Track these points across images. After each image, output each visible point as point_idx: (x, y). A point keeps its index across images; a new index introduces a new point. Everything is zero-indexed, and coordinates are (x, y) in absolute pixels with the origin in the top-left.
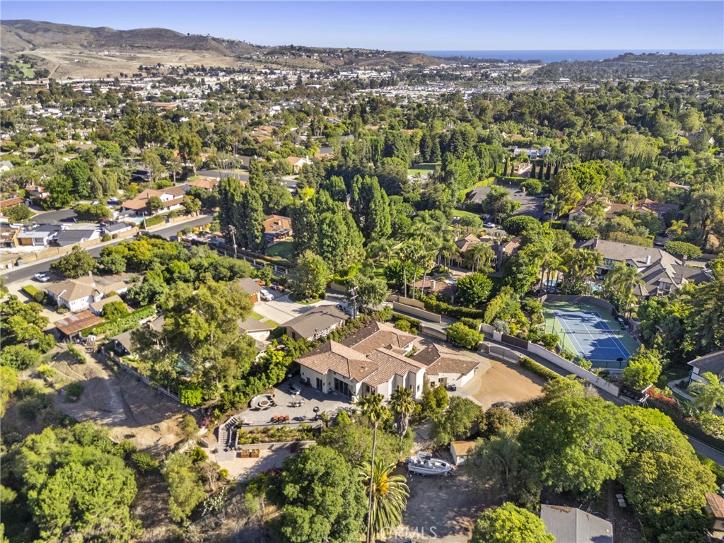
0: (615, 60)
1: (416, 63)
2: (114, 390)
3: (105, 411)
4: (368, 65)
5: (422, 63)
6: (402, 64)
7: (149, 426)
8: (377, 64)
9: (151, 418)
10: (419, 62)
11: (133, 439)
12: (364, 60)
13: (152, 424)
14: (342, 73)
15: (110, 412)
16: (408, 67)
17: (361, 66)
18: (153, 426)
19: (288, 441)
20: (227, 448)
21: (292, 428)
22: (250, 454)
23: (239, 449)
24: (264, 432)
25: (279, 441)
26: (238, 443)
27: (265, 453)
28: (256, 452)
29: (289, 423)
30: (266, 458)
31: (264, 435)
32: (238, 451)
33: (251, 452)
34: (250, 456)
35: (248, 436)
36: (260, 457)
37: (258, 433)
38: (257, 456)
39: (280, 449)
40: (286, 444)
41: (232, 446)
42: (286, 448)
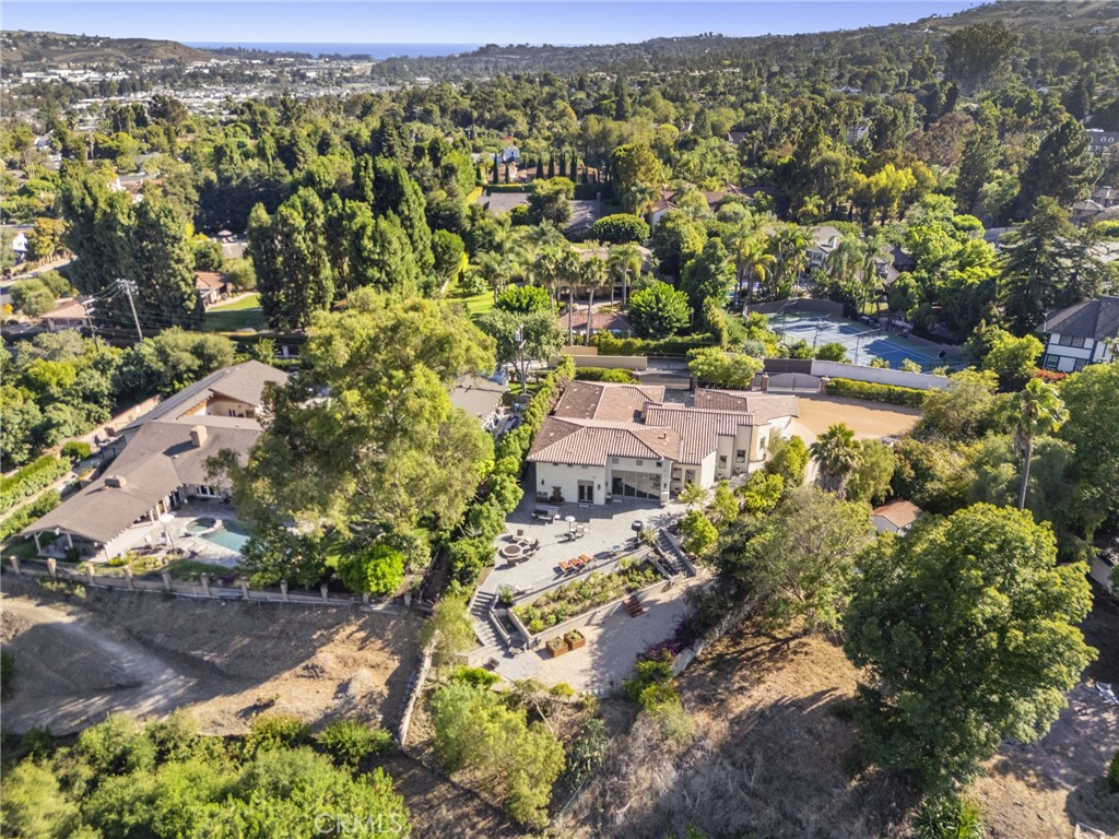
0: (475, 54)
1: (165, 58)
2: (111, 638)
3: (120, 687)
4: (75, 61)
5: (176, 57)
6: (139, 59)
7: (287, 675)
8: (91, 59)
9: (275, 658)
10: (171, 56)
11: (270, 711)
12: (63, 53)
13: (290, 668)
14: (25, 75)
15: (138, 684)
16: (153, 64)
17: (61, 62)
18: (298, 670)
19: (614, 599)
20: (511, 649)
21: (607, 574)
22: (569, 644)
23: (536, 642)
24: (559, 598)
25: (598, 604)
26: (533, 632)
27: (592, 634)
28: (576, 635)
29: (595, 567)
30: (601, 641)
31: (563, 602)
32: (535, 649)
33: (566, 640)
34: (570, 647)
35: (538, 613)
36: (587, 644)
37: (547, 603)
38: (582, 644)
39: (607, 617)
40: (616, 604)
41: (520, 642)
42: (617, 612)
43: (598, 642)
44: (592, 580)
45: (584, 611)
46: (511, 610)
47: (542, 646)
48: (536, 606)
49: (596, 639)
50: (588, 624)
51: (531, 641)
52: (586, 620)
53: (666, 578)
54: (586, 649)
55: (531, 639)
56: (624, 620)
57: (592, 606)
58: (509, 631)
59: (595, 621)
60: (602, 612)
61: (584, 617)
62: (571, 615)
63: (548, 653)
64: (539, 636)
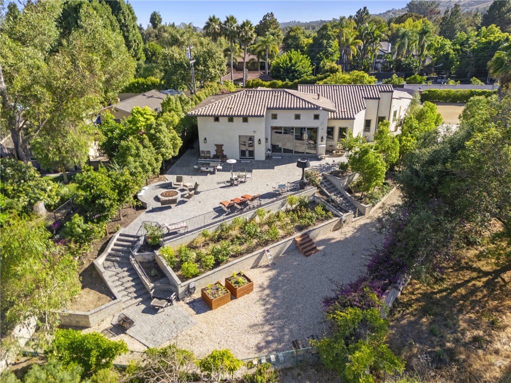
19: (283, 238)
20: (155, 302)
21: (274, 212)
22: (232, 291)
23: (189, 291)
24: (220, 238)
25: (266, 243)
26: (183, 278)
27: (260, 277)
28: (241, 279)
29: (260, 206)
30: (274, 284)
31: (225, 243)
32: (188, 300)
33: (229, 286)
34: (234, 295)
35: (193, 255)
36: (256, 289)
37: (206, 244)
38: (249, 290)
39: (277, 257)
40: (286, 243)
41: (167, 292)
42: (288, 252)
43: (269, 287)
44: (258, 219)
45: (249, 251)
46: (157, 252)
47: (197, 295)
48: (192, 247)
49: (266, 283)
50: (255, 266)
51: (181, 290)
52: (252, 262)
53: (336, 216)
54: (254, 295)
55: (181, 287)
56: (298, 260)
57: (259, 245)
58: (153, 279)
59: (263, 262)
60: (271, 252)
61: (250, 259)
62: (234, 256)
63: (204, 304)
64: (192, 282)
